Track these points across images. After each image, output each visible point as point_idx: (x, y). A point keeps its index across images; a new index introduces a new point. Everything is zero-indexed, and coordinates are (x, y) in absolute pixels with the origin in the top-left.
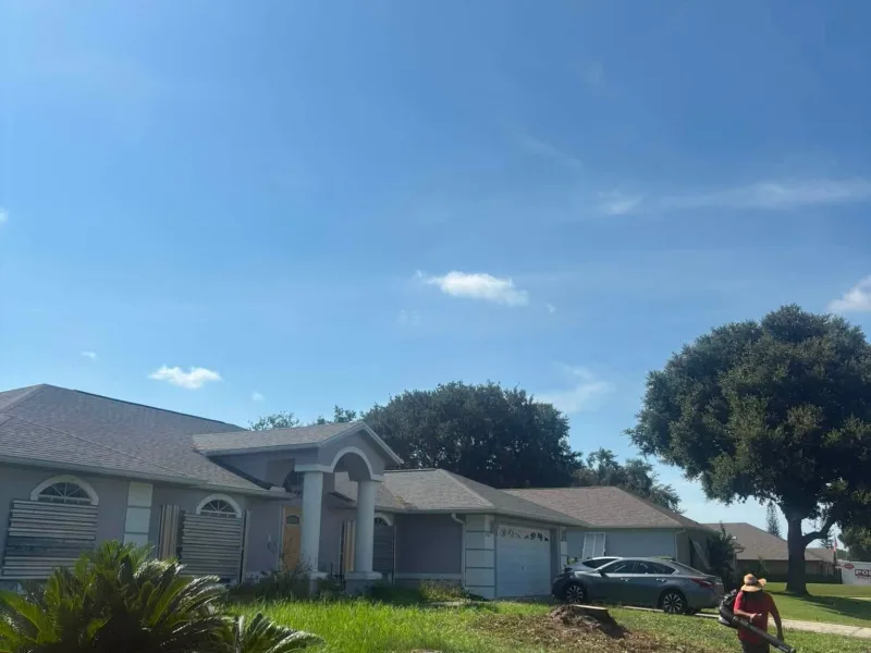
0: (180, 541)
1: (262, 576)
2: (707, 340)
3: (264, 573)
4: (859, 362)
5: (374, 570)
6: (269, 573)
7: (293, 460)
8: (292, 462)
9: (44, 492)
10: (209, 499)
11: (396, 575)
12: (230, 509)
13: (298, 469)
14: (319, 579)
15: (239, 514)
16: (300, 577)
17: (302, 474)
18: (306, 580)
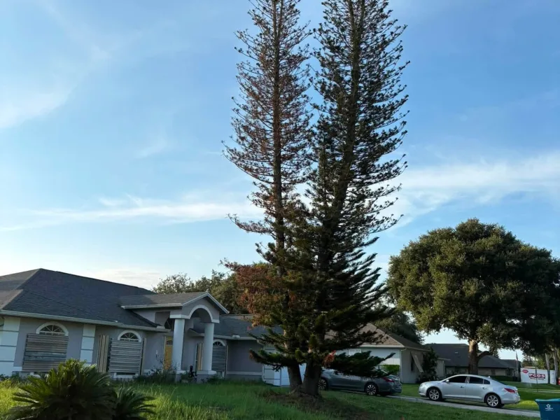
0: (109, 353)
1: (152, 372)
2: (426, 237)
3: (152, 370)
4: (506, 254)
5: (213, 369)
6: (155, 370)
7: (169, 312)
8: (169, 313)
9: (42, 330)
10: (125, 332)
11: (227, 373)
12: (135, 337)
13: (172, 317)
14: (181, 374)
15: (140, 340)
16: (171, 372)
17: (174, 319)
18: (174, 374)
